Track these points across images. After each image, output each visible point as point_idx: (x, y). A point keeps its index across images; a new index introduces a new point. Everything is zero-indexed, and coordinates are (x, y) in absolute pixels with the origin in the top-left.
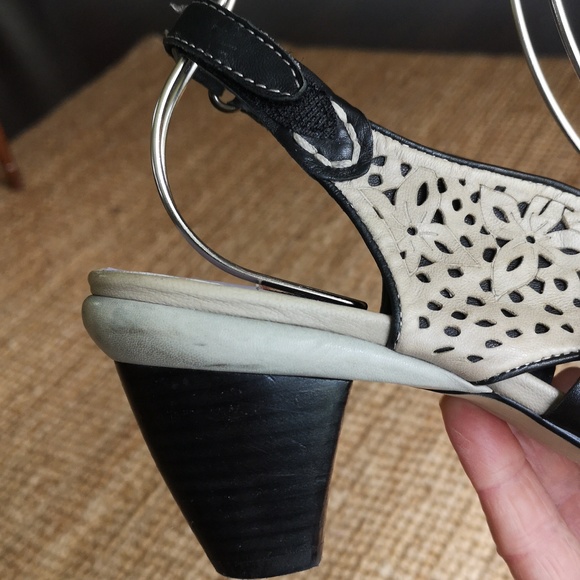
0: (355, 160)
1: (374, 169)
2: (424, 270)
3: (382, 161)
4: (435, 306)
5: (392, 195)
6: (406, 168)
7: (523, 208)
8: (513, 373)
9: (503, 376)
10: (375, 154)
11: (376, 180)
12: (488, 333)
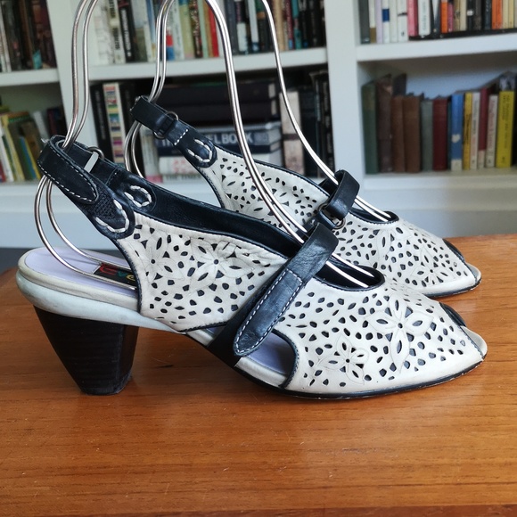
0: (127, 227)
1: (136, 231)
2: (156, 281)
3: (140, 227)
4: (158, 299)
5: (144, 243)
6: (152, 230)
7: (214, 246)
8: (195, 329)
9: (191, 330)
10: (137, 224)
11: (137, 237)
12: (180, 313)
